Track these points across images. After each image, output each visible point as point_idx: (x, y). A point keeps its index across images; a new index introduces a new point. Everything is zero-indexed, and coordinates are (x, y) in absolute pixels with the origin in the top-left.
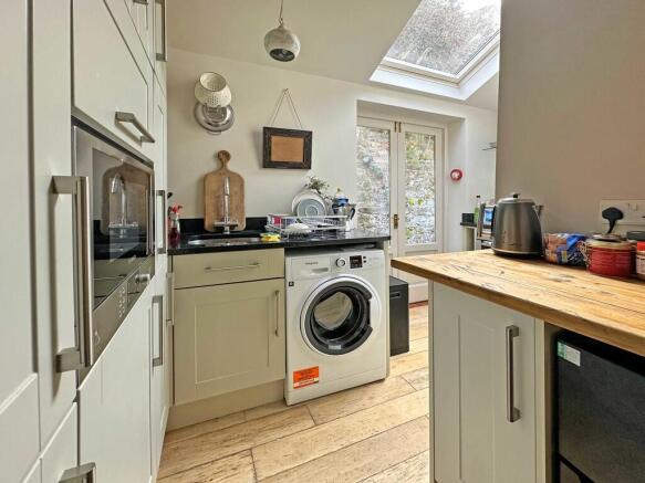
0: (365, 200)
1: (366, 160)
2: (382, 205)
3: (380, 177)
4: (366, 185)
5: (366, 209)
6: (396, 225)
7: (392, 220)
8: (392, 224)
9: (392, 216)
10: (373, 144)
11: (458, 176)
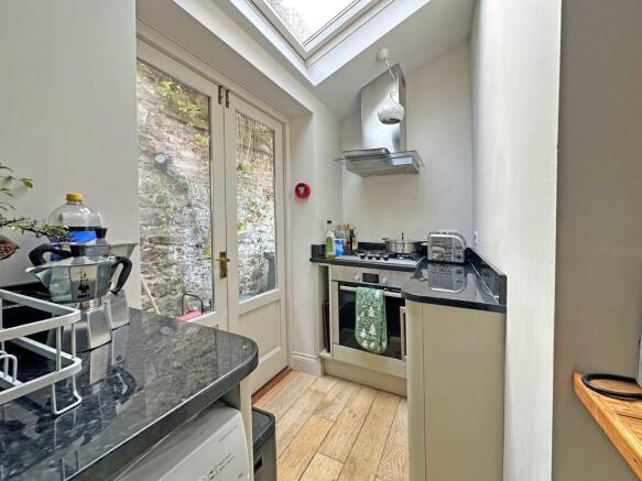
0: (159, 223)
1: (160, 159)
2: (188, 231)
3: (183, 189)
4: (161, 200)
5: (161, 238)
6: (224, 274)
7: (217, 264)
8: (217, 271)
9: (217, 256)
10: (172, 138)
11: (303, 192)
